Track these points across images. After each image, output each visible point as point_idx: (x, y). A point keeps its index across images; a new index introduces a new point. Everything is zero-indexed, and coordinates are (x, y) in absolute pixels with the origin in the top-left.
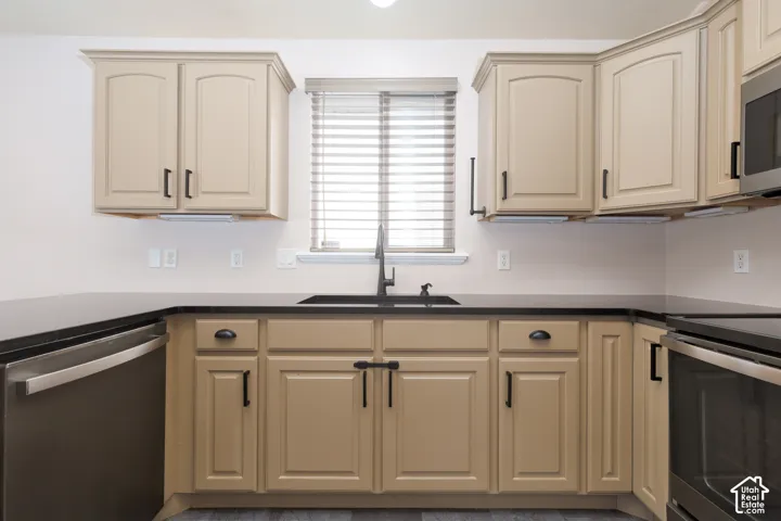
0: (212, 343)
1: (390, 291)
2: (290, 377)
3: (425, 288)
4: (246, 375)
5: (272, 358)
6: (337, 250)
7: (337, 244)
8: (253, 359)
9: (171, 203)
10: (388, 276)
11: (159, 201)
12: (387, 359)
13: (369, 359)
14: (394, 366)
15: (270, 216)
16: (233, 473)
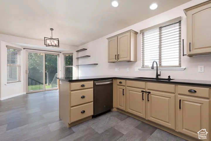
0: (119, 84)
1: (159, 77)
2: (130, 91)
3: (169, 77)
4: (123, 90)
5: (127, 87)
6: (149, 67)
7: (149, 66)
8: (125, 87)
9: (116, 60)
10: (159, 73)
11: (115, 60)
12: (148, 91)
13: (144, 90)
14: (149, 93)
15: (131, 61)
16: (122, 106)
